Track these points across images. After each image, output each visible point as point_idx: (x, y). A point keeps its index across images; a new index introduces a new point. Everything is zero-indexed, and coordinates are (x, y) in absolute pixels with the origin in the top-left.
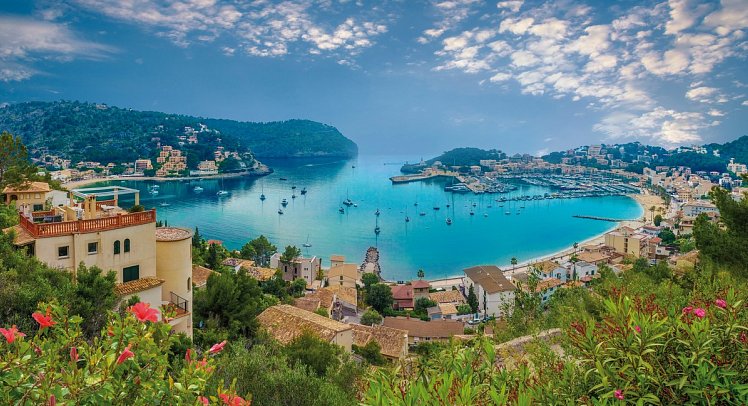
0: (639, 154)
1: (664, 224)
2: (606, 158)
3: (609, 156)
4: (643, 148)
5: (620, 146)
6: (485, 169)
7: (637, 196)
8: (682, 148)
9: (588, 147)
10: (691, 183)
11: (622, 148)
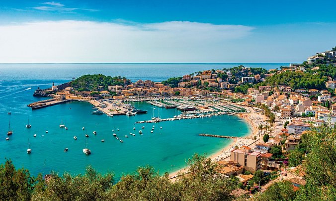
0: (243, 76)
1: (271, 141)
2: (217, 82)
3: (218, 79)
4: (247, 71)
5: (227, 70)
6: (113, 94)
7: (244, 114)
8: (282, 68)
9: (201, 73)
10: (291, 102)
11: (229, 72)
